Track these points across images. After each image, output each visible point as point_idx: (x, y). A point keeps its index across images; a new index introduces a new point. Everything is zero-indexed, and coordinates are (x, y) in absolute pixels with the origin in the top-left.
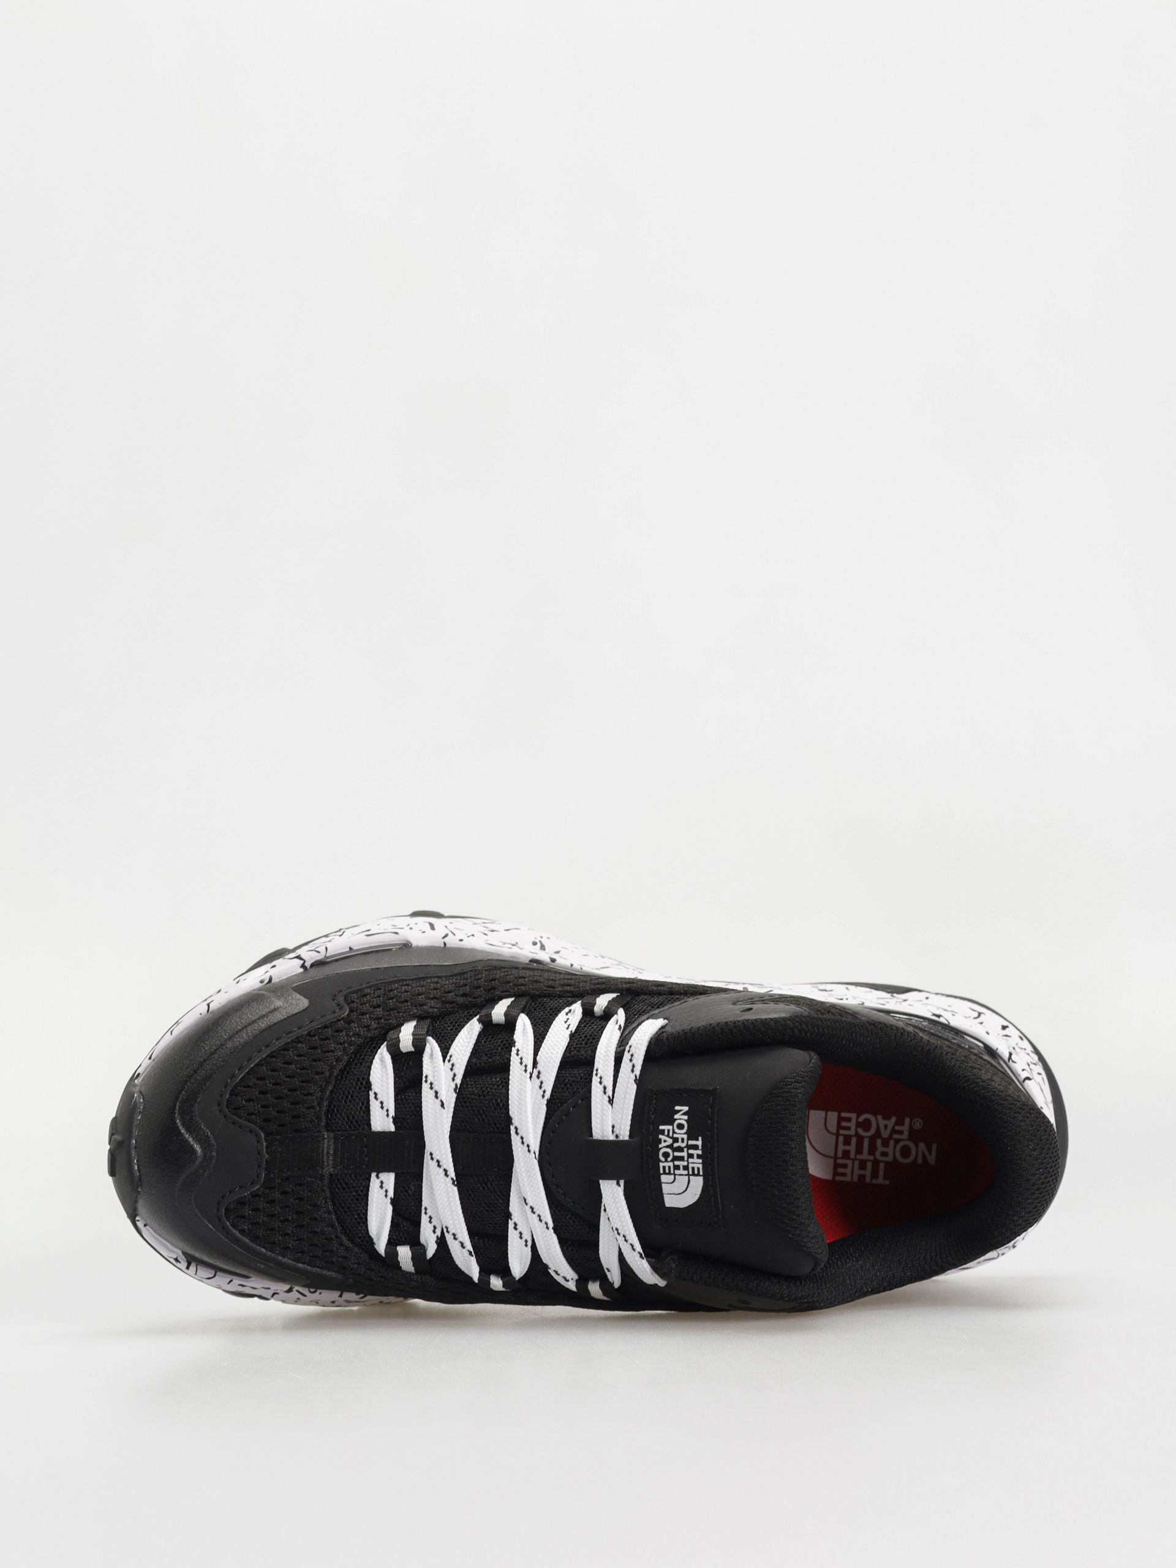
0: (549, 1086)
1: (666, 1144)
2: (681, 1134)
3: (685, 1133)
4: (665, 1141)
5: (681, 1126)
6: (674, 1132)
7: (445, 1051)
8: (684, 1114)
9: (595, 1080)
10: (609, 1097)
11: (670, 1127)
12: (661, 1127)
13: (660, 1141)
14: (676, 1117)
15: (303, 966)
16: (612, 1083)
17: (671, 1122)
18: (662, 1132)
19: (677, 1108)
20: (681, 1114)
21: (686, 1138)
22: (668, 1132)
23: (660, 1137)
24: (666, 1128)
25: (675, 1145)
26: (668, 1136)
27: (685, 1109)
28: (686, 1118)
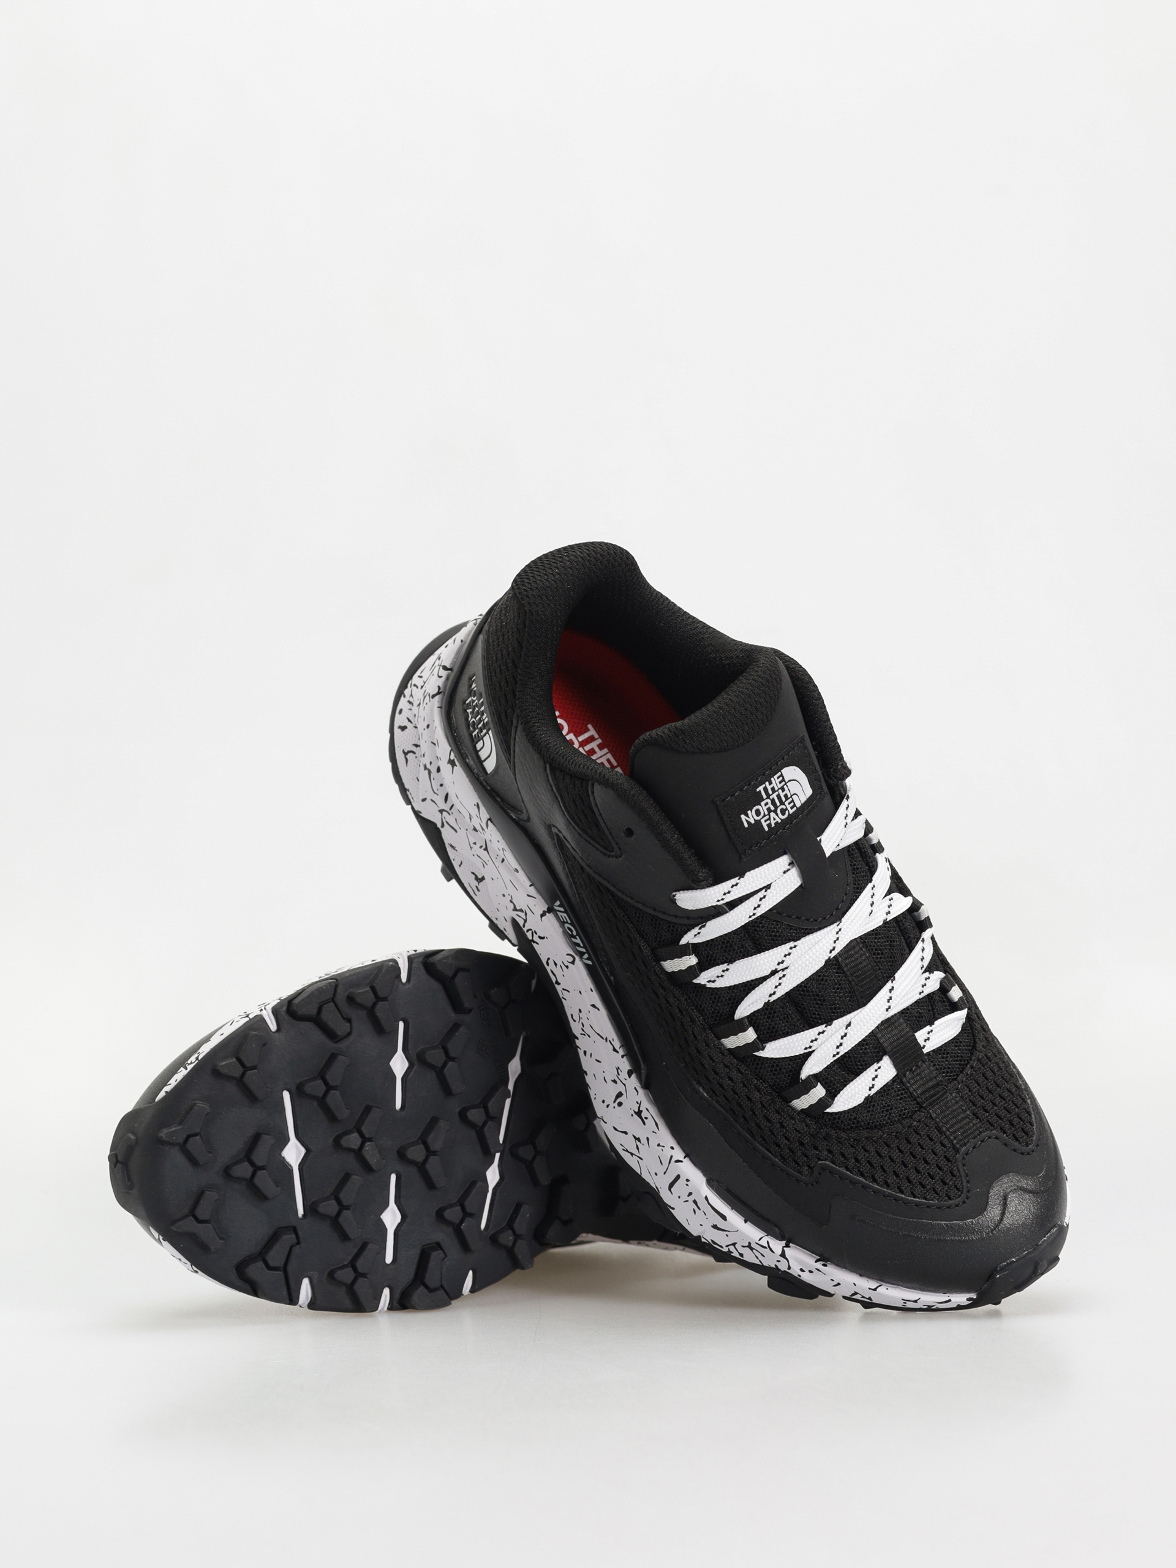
0: (784, 948)
1: (776, 817)
2: (763, 808)
3: (760, 805)
4: (776, 818)
5: (758, 813)
6: (765, 816)
7: (804, 1057)
8: (747, 816)
9: (760, 912)
10: (766, 891)
11: (763, 821)
12: (766, 829)
13: (776, 823)
14: (753, 822)
15: (787, 1246)
16: (755, 896)
17: (758, 822)
18: (769, 825)
19: (746, 825)
20: (748, 818)
21: (763, 803)
22: (766, 821)
23: (773, 825)
24: (765, 825)
25: (772, 808)
26: (769, 819)
27: (743, 817)
28: (749, 812)
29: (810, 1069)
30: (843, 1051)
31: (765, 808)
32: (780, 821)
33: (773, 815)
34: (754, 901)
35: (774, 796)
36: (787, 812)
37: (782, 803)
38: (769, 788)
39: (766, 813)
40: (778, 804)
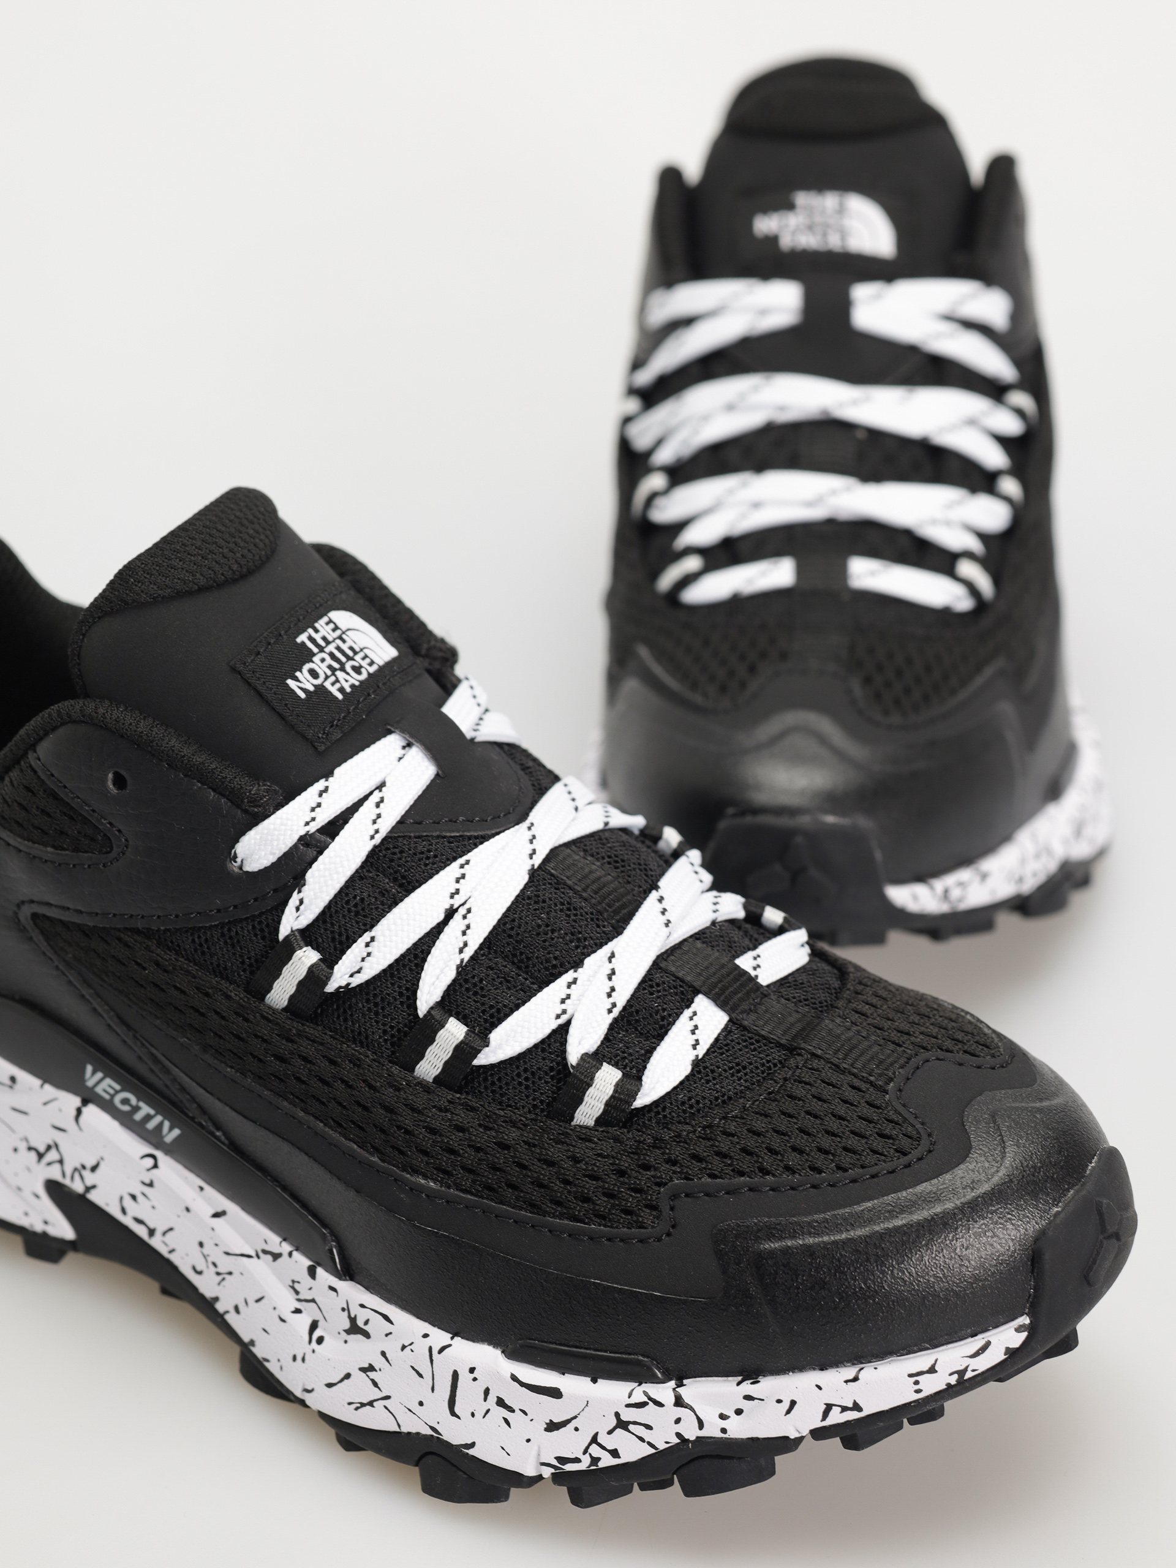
0: (453, 870)
1: (348, 677)
2: (321, 668)
3: (313, 662)
4: (349, 680)
5: (314, 674)
6: (327, 677)
7: (561, 1033)
8: (297, 679)
9: (386, 826)
10: (380, 791)
11: (327, 684)
12: (340, 696)
13: (352, 686)
14: (312, 688)
16: (366, 804)
17: (321, 689)
18: (342, 690)
19: (302, 695)
20: (302, 683)
21: (316, 659)
22: (333, 684)
23: (348, 690)
24: (334, 690)
25: (336, 665)
26: (337, 681)
27: (291, 683)
28: (298, 674)
29: (577, 1048)
30: (622, 998)
31: (324, 666)
32: (357, 683)
33: (340, 674)
34: (367, 811)
35: (331, 648)
36: (363, 670)
37: (349, 658)
38: (318, 637)
39: (329, 673)
40: (343, 659)
